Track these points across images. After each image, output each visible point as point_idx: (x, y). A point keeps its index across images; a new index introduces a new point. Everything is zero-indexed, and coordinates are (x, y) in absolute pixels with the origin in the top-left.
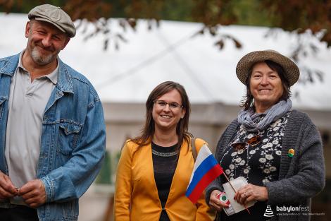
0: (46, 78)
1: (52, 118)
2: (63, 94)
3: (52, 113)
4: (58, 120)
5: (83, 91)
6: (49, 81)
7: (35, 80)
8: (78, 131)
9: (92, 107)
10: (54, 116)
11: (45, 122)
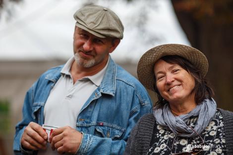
0: (88, 80)
1: (88, 120)
2: (100, 95)
3: (88, 114)
4: (94, 122)
5: (127, 94)
6: (92, 83)
7: (77, 82)
8: (118, 136)
9: (136, 112)
10: (90, 119)
11: (80, 124)
